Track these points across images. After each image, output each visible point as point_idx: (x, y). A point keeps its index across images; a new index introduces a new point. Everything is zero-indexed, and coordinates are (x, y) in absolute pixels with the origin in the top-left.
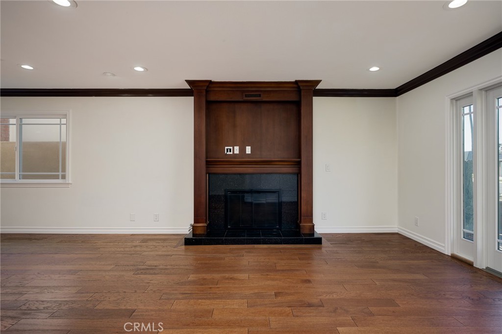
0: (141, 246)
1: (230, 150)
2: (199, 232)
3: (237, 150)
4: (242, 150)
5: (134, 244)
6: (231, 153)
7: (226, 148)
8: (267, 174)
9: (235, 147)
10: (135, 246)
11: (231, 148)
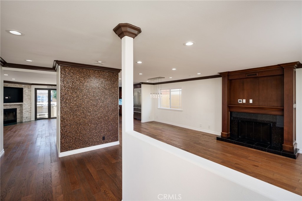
0: (201, 136)
1: (241, 101)
2: (224, 136)
3: (244, 101)
4: (248, 101)
5: (199, 135)
6: (242, 102)
7: (239, 100)
8: (261, 114)
9: (243, 100)
10: (199, 136)
11: (242, 100)
